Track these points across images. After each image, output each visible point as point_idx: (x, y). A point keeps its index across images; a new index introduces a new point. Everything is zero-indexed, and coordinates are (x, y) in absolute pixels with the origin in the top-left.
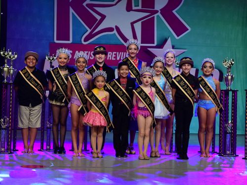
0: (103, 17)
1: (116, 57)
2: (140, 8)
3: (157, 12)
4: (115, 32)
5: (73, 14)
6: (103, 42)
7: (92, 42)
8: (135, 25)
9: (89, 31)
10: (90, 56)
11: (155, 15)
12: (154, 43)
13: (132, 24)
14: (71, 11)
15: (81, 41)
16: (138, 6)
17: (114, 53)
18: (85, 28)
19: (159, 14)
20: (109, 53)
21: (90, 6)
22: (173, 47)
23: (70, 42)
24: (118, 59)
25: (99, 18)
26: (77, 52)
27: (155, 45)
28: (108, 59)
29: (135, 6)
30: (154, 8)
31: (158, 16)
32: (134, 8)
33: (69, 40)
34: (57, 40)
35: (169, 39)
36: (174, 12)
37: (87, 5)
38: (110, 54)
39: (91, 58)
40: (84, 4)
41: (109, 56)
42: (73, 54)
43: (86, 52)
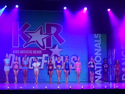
0: (31, 37)
1: (36, 53)
2: (45, 33)
3: (52, 34)
4: (36, 42)
5: (19, 36)
6: (31, 47)
7: (27, 47)
8: (44, 40)
9: (26, 42)
10: (26, 52)
11: (52, 36)
12: (51, 47)
13: (43, 39)
14: (19, 35)
15: (23, 46)
16: (45, 32)
17: (36, 51)
18: (24, 41)
19: (53, 35)
21: (26, 33)
22: (59, 48)
23: (19, 47)
24: (37, 53)
25: (29, 37)
26: (21, 51)
27: (52, 47)
29: (44, 32)
30: (51, 33)
31: (53, 36)
32: (43, 33)
33: (18, 46)
34: (13, 46)
35: (57, 45)
36: (59, 34)
37: (25, 32)
40: (24, 32)
41: (34, 52)
42: (20, 52)
43: (25, 51)
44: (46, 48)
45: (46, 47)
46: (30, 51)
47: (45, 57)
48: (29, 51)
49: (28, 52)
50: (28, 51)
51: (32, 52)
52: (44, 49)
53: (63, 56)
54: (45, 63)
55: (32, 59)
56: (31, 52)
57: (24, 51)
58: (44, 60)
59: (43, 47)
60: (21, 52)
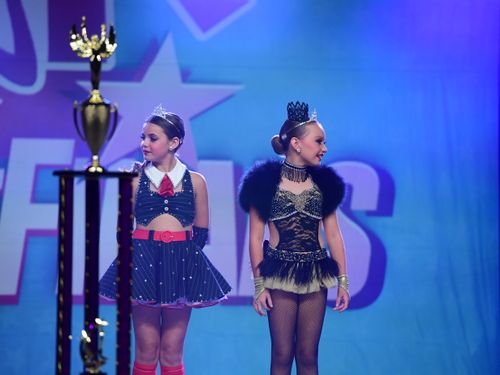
27: (109, 65)
35: (169, 42)
44: (50, 74)
45: (53, 57)
47: (39, 168)
52: (31, 81)
53: (229, 164)
54: (31, 234)
58: (28, 195)
59: (20, 64)
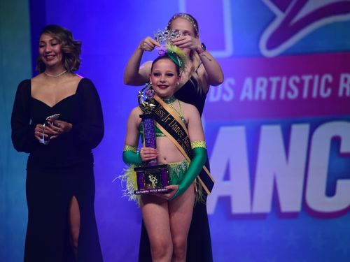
6: (323, 45)
7: (291, 47)
9: (281, 16)
10: (288, 89)
15: (258, 49)
18: (269, 10)
20: (343, 77)
23: (229, 51)
26: (248, 82)
28: (341, 93)
33: (221, 47)
38: (346, 80)
39: (290, 96)
41: (342, 85)
42: (238, 89)
43: (275, 80)
46: (311, 82)
48: (307, 78)
49: (300, 86)
50: (302, 82)
51: (328, 85)
55: (336, 141)
56: (319, 86)
57: (270, 84)
60: (246, 94)
